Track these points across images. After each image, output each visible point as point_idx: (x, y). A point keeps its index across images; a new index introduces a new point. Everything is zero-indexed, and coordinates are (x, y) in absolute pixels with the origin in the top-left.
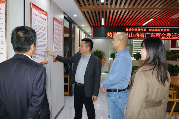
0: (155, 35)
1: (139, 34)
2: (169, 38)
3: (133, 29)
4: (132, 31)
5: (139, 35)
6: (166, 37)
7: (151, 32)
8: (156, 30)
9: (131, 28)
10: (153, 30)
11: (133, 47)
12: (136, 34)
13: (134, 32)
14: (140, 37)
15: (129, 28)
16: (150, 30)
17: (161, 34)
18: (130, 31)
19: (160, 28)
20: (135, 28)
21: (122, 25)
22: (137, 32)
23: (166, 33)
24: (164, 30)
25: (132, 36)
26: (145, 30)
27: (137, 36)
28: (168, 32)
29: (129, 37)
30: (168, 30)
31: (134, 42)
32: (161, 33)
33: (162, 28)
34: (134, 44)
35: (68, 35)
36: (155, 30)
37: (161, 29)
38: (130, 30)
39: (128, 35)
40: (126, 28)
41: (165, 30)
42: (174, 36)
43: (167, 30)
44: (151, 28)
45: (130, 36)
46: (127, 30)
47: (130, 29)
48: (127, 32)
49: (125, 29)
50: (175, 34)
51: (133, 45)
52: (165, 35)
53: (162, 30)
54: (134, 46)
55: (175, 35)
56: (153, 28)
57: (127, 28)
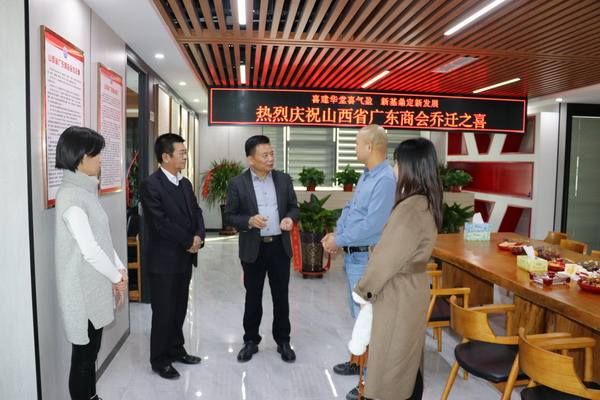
0: (399, 116)
1: (353, 112)
2: (436, 125)
3: (334, 99)
4: (330, 104)
5: (353, 116)
6: (429, 124)
7: (388, 108)
8: (402, 103)
9: (329, 95)
10: (393, 102)
11: (338, 151)
12: (344, 112)
13: (336, 107)
14: (354, 121)
15: (324, 94)
16: (384, 102)
17: (415, 115)
18: (326, 102)
19: (412, 98)
20: (339, 95)
21: (301, 84)
22: (346, 106)
23: (428, 111)
24: (423, 104)
25: (332, 118)
26: (369, 101)
27: (344, 119)
28: (435, 110)
29: (322, 122)
30: (435, 103)
31: (341, 135)
32: (416, 110)
33: (419, 98)
34: (341, 142)
35: (137, 111)
36: (397, 101)
37: (414, 98)
38: (325, 99)
39: (320, 116)
40: (314, 94)
41: (427, 102)
42: (450, 122)
43: (430, 104)
44: (385, 96)
45: (326, 118)
46: (316, 99)
47: (326, 97)
48: (316, 105)
49: (310, 96)
50: (453, 115)
51: (338, 145)
52: (425, 116)
53: (418, 103)
54: (341, 148)
55: (453, 119)
56: (393, 97)
57: (318, 94)
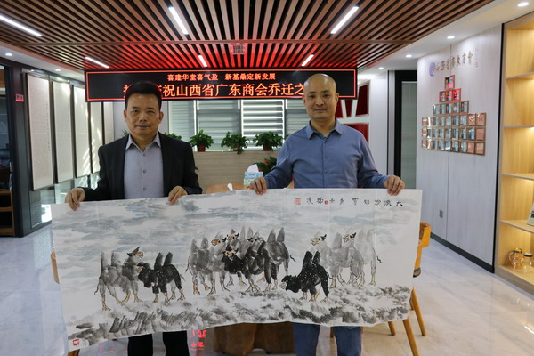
0: (241, 89)
1: (202, 87)
2: (274, 94)
3: (185, 77)
4: (182, 81)
5: (202, 90)
6: (268, 94)
7: (231, 82)
8: (243, 77)
9: (182, 74)
10: (236, 77)
11: (243, 118)
12: (195, 87)
13: (187, 83)
14: (203, 94)
15: (177, 73)
16: (228, 77)
17: (255, 87)
18: (179, 79)
19: (252, 72)
20: (189, 74)
22: (196, 82)
23: (267, 83)
24: (262, 77)
25: (184, 93)
26: (215, 77)
27: (195, 92)
28: (273, 81)
29: (176, 96)
30: (273, 76)
31: (245, 104)
32: (256, 83)
33: (258, 72)
34: (245, 109)
36: (239, 76)
37: (254, 73)
38: (178, 77)
39: (175, 91)
40: (170, 73)
41: (265, 76)
42: (287, 91)
43: (268, 77)
44: (229, 73)
45: (180, 93)
46: (171, 78)
47: (179, 76)
48: (171, 83)
49: (166, 75)
50: (289, 85)
51: (243, 112)
52: (264, 87)
53: (258, 77)
54: (245, 115)
55: (289, 89)
56: (236, 73)
57: (172, 73)
